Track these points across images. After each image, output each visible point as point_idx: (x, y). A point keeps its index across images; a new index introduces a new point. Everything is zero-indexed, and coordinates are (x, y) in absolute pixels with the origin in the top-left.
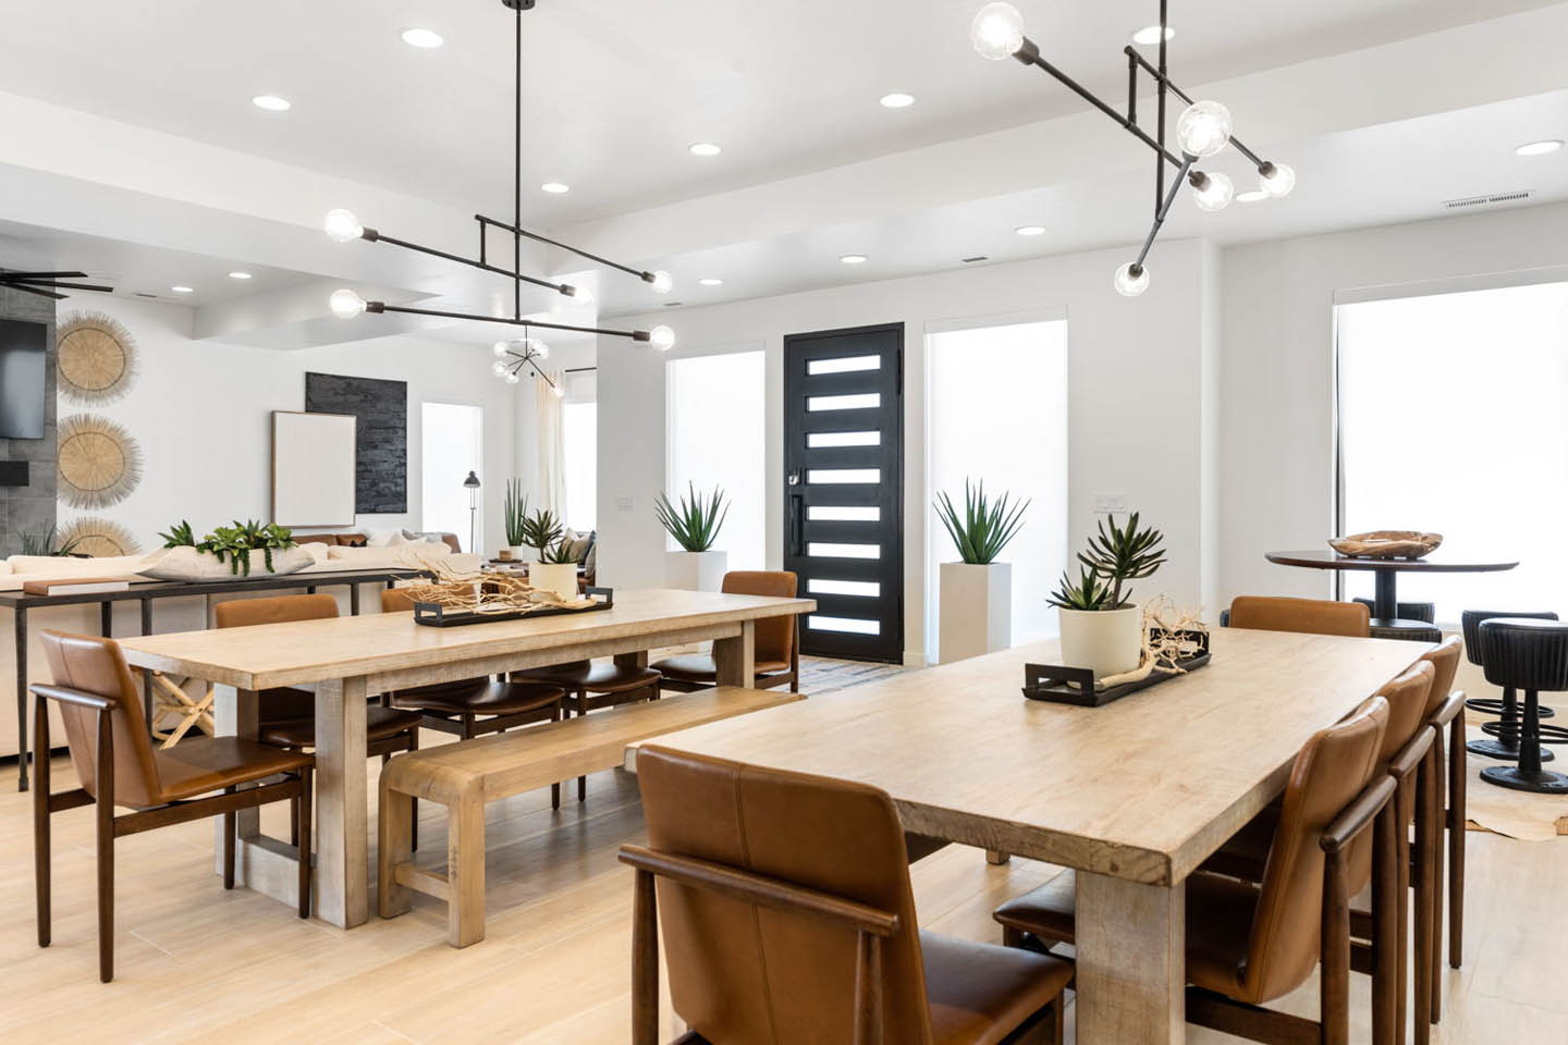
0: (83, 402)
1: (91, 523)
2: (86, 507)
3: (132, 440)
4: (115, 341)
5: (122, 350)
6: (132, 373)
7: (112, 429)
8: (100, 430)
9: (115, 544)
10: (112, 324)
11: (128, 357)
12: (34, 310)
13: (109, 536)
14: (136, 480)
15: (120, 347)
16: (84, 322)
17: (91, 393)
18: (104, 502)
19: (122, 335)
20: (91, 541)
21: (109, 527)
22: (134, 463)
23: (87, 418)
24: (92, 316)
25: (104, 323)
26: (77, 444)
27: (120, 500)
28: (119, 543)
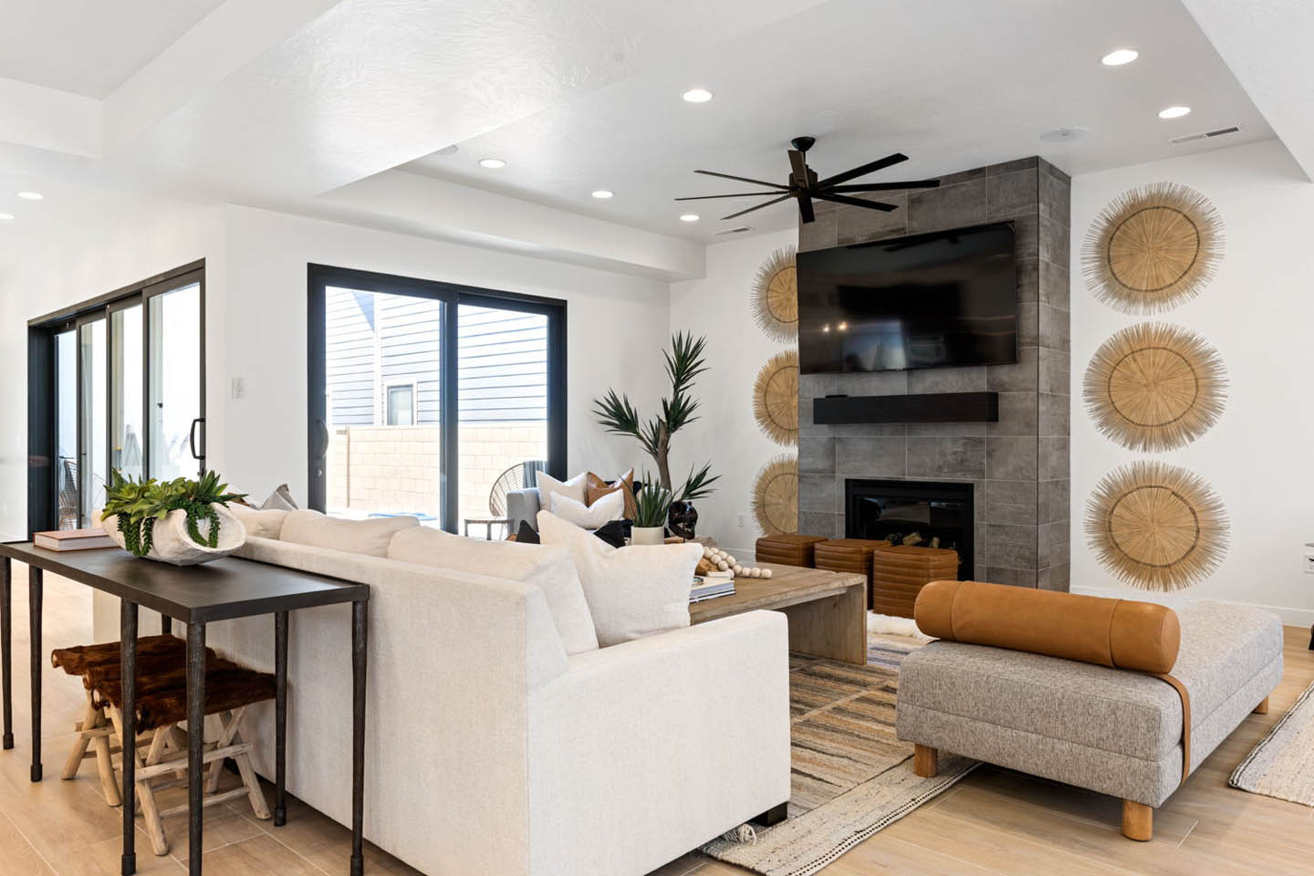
0: (1141, 308)
1: (1150, 470)
2: (1145, 449)
3: (1207, 354)
4: (1185, 216)
5: (1195, 227)
6: (1211, 255)
7: (1179, 340)
8: (1162, 344)
9: (1185, 501)
10: (1182, 194)
11: (1203, 234)
12: (1013, 206)
13: (1175, 489)
14: (1216, 408)
15: (1192, 222)
16: (1144, 202)
17: (1150, 296)
18: (1168, 440)
19: (1195, 206)
20: (1150, 496)
21: (1175, 476)
22: (1213, 385)
23: (1146, 326)
24: (1154, 191)
25: (1168, 197)
26: (1133, 365)
27: (1192, 439)
28: (1189, 500)
